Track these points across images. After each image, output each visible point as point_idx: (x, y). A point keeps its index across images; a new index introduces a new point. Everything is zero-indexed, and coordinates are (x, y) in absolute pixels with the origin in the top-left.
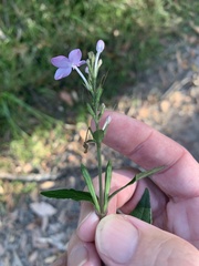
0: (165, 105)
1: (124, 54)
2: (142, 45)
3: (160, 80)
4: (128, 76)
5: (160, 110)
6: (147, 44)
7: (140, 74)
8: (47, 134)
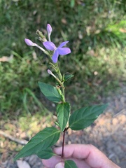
0: (115, 121)
1: (97, 85)
2: (108, 83)
3: (115, 106)
4: (97, 98)
5: (112, 124)
6: (112, 83)
7: (104, 99)
8: (41, 118)
